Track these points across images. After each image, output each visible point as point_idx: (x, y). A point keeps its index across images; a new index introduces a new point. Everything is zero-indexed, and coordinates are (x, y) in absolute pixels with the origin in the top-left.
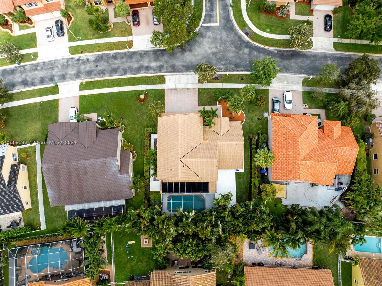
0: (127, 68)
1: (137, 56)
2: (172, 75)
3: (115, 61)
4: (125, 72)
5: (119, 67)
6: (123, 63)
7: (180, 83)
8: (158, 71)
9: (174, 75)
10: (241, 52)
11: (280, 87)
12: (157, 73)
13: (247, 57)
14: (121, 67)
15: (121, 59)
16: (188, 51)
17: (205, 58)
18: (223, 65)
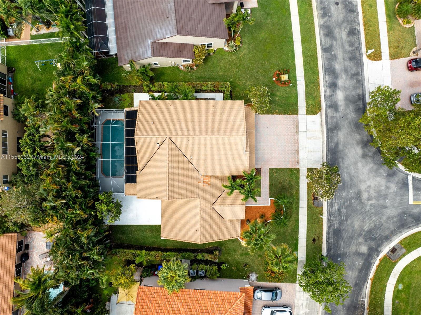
0: (333, 53)
1: (354, 69)
2: (322, 125)
3: (345, 33)
4: (326, 50)
5: (336, 40)
6: (343, 46)
7: (308, 138)
8: (328, 103)
9: (322, 129)
10: (361, 240)
11: (300, 302)
12: (326, 100)
13: (352, 249)
14: (334, 43)
15: (350, 42)
16: (364, 151)
17: (351, 179)
18: (339, 210)
